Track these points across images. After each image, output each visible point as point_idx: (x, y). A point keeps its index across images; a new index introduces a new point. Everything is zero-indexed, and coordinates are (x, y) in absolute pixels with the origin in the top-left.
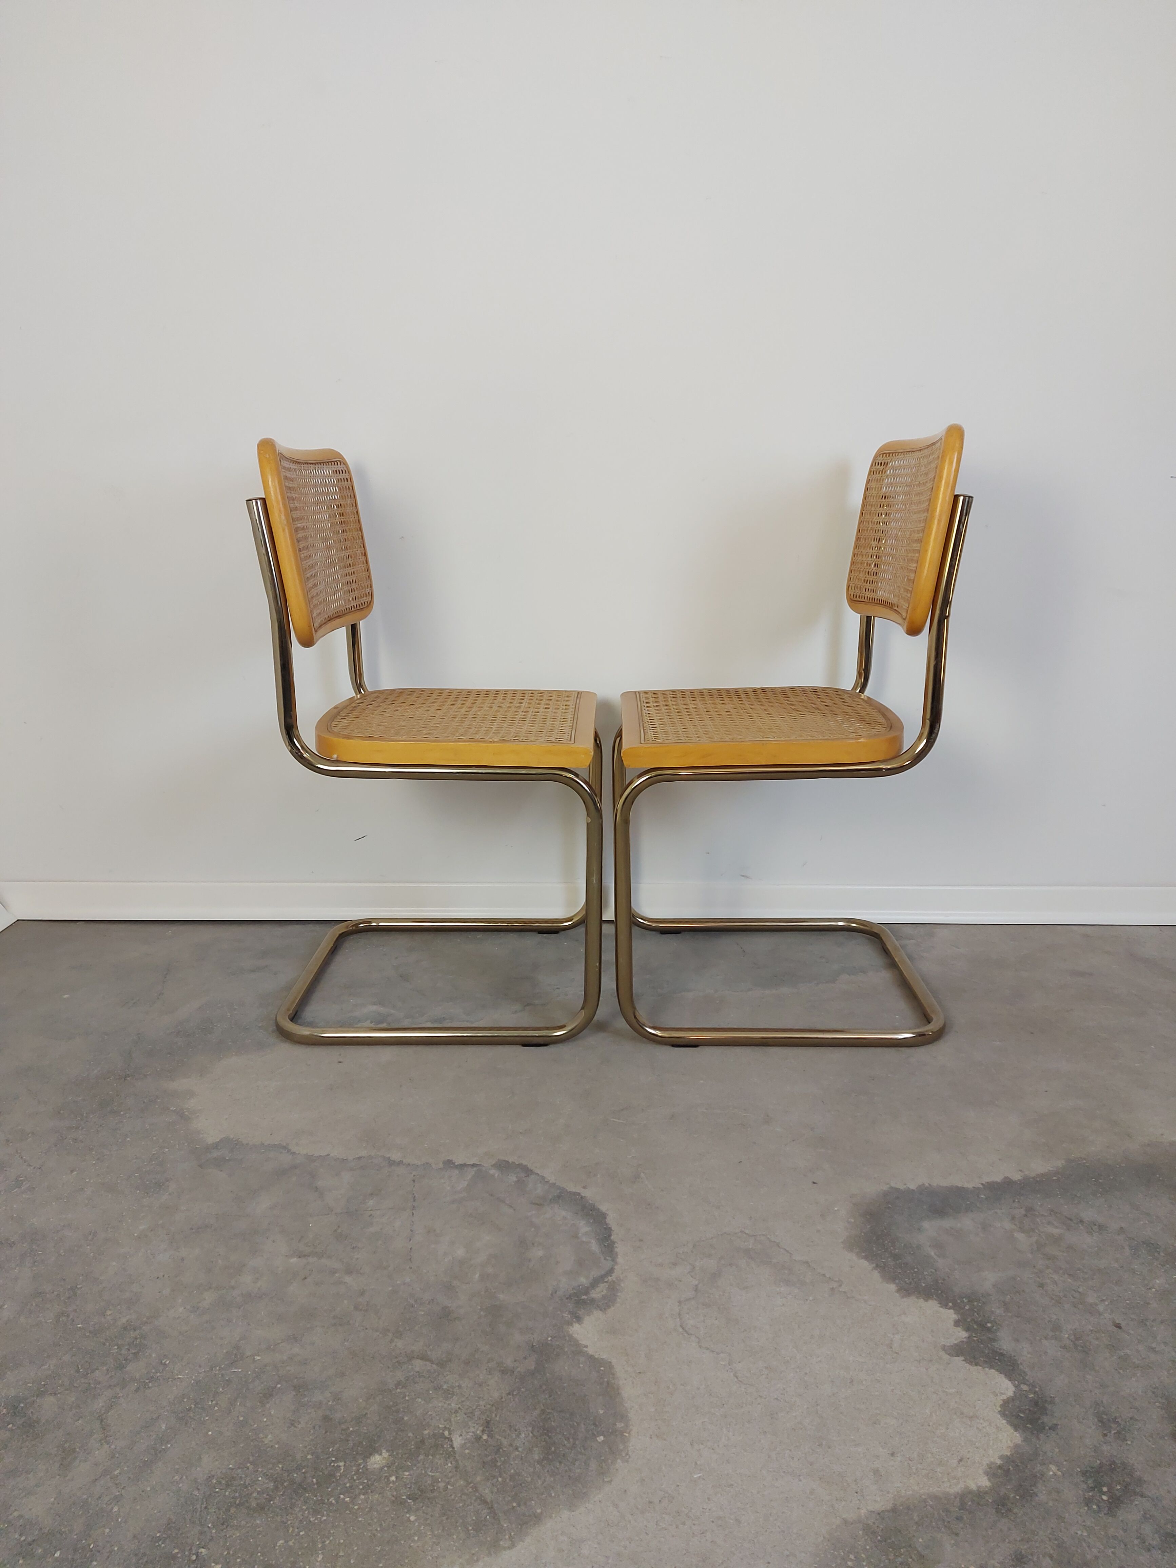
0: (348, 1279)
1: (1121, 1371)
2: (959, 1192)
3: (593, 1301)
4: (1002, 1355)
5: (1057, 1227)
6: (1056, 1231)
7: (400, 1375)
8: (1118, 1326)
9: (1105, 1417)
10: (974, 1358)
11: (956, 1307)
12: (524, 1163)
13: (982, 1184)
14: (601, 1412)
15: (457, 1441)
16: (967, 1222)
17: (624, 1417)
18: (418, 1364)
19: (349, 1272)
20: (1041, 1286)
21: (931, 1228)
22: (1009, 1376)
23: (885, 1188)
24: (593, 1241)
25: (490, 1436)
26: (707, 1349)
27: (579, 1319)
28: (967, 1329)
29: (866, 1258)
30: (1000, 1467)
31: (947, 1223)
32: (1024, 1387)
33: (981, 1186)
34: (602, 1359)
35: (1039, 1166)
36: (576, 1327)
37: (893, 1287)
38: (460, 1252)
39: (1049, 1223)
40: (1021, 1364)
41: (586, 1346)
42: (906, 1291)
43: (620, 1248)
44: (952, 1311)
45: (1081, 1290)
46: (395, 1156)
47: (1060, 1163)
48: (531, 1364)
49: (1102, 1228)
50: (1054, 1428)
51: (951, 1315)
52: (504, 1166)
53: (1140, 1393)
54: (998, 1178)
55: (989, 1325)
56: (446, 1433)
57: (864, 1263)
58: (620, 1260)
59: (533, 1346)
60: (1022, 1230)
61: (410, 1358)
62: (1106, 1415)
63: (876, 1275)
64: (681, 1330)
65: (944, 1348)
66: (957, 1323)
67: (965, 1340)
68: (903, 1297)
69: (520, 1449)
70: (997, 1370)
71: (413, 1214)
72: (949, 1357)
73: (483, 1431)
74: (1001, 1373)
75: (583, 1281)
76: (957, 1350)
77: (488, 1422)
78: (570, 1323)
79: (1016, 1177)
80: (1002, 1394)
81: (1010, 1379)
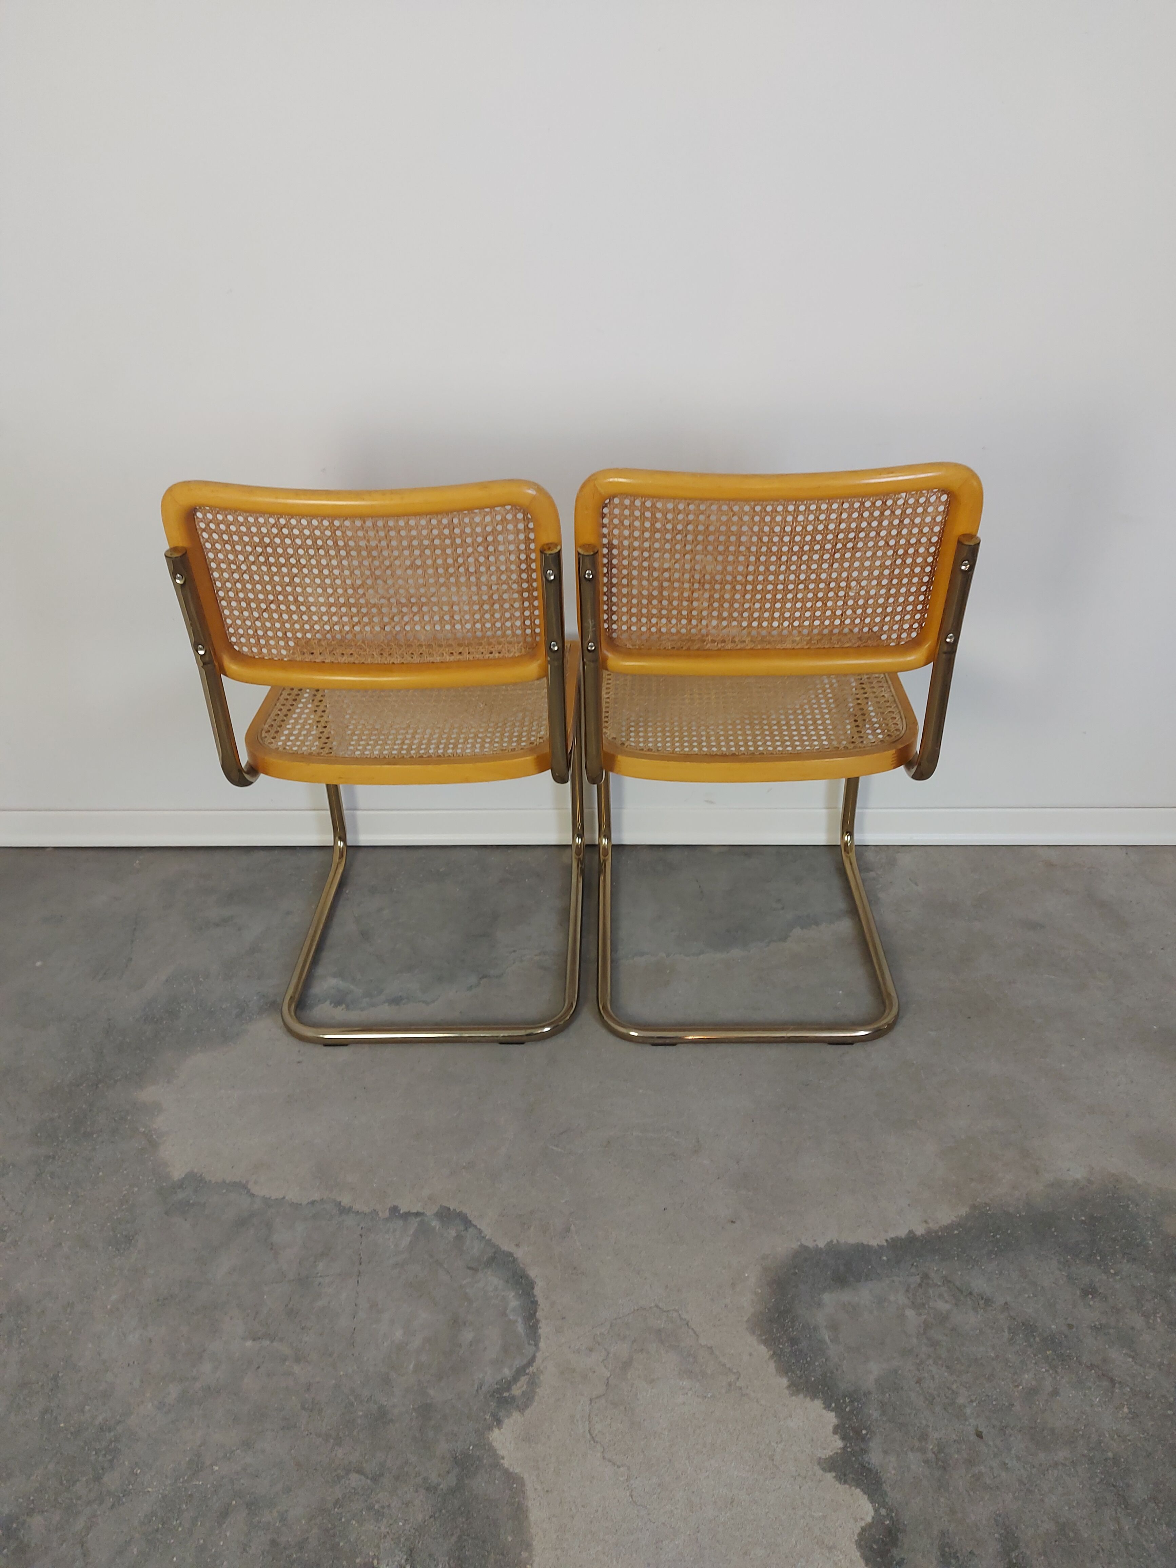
0: (296, 1369)
1: (972, 1493)
2: (862, 1251)
3: (513, 1398)
4: (870, 1470)
5: (947, 1302)
6: (944, 1307)
7: (338, 1492)
8: (979, 1435)
9: (947, 1549)
10: (845, 1475)
11: (838, 1408)
12: (465, 1210)
13: (887, 1240)
14: (510, 1539)
16: (864, 1295)
17: (528, 1546)
18: (355, 1479)
19: (298, 1360)
20: (918, 1382)
21: (830, 1302)
22: (872, 1497)
23: (795, 1245)
24: (520, 1320)
26: (610, 1461)
27: (499, 1423)
28: (843, 1438)
29: (765, 1342)
31: (846, 1296)
32: (883, 1512)
33: (886, 1244)
34: (516, 1474)
35: (944, 1215)
36: (496, 1432)
37: (784, 1382)
38: (399, 1334)
39: (941, 1296)
40: (884, 1482)
41: (503, 1458)
42: (796, 1387)
43: (544, 1329)
44: (833, 1414)
45: (954, 1387)
46: (346, 1200)
47: (964, 1211)
48: (452, 1480)
49: (988, 1302)
51: (831, 1418)
52: (446, 1215)
53: (984, 1522)
54: (902, 1233)
55: (864, 1432)
57: (763, 1349)
58: (542, 1344)
59: (456, 1457)
60: (913, 1305)
61: (348, 1471)
62: (949, 1548)
63: (772, 1366)
64: (588, 1437)
65: (819, 1461)
66: (835, 1430)
67: (839, 1451)
68: (792, 1395)
70: (862, 1490)
71: (358, 1282)
72: (821, 1472)
74: (865, 1494)
75: (507, 1372)
76: (831, 1464)
77: (411, 1550)
78: (490, 1428)
79: (920, 1230)
80: (862, 1519)
81: (872, 1501)
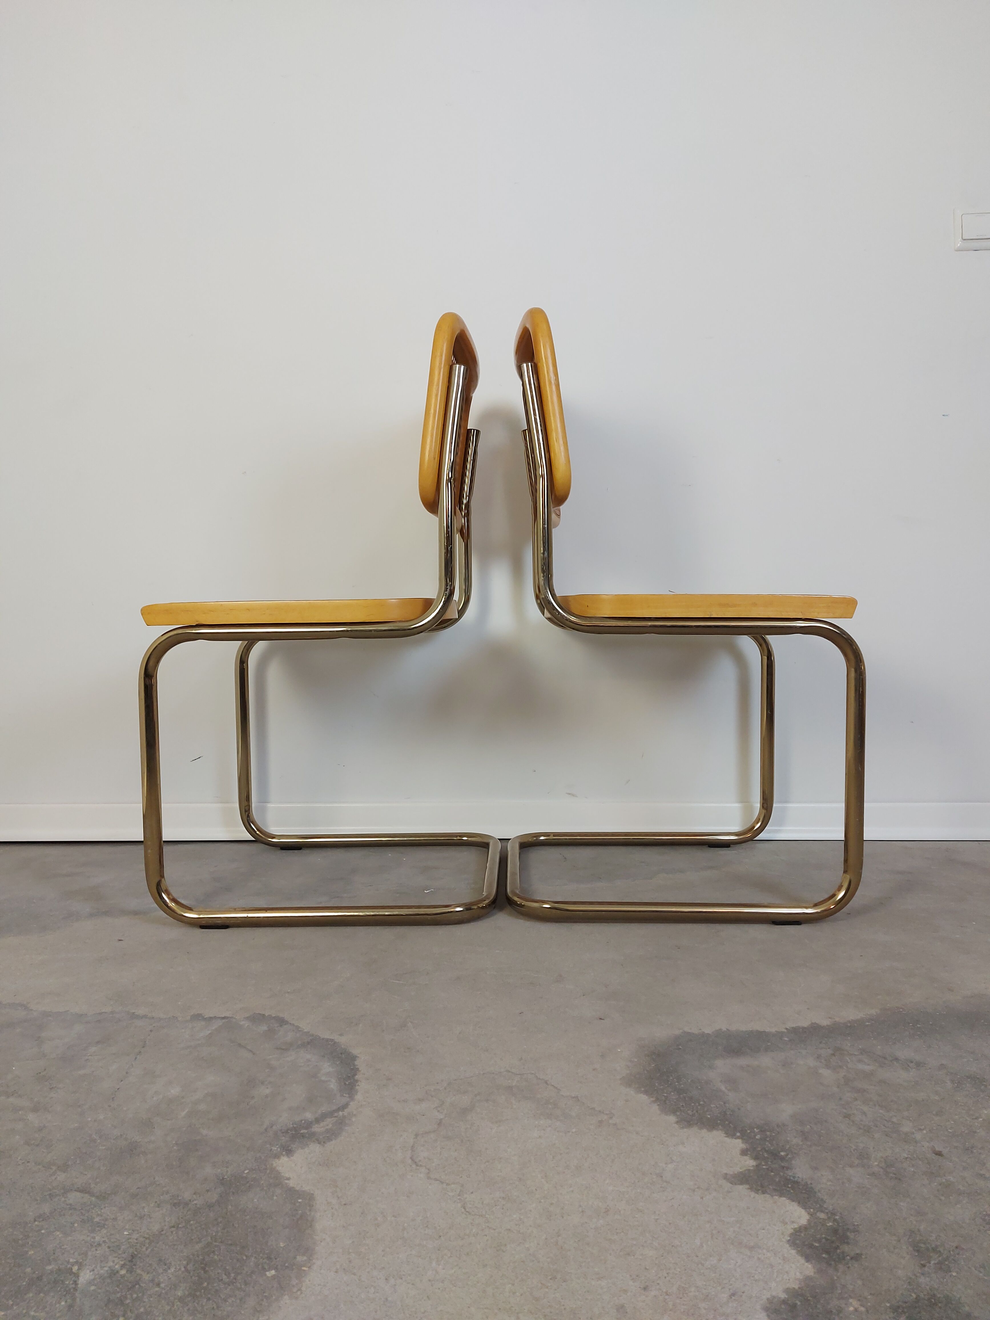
0: (31, 1117)
1: (943, 1198)
2: (761, 1036)
3: (314, 1134)
4: (797, 1182)
5: (868, 1065)
6: (867, 1068)
7: (46, 1208)
8: (939, 1154)
9: (922, 1245)
10: (762, 1186)
11: (744, 1135)
12: (281, 1015)
13: (786, 1029)
14: (282, 1245)
15: (85, 1276)
16: (765, 1060)
17: (309, 1252)
18: (74, 1198)
19: (35, 1110)
20: (847, 1116)
21: (723, 1065)
22: (803, 1204)
23: (677, 1032)
24: (333, 1080)
25: (130, 1271)
26: (436, 1180)
27: (289, 1152)
28: (756, 1158)
29: (646, 1092)
30: (784, 1302)
31: (742, 1061)
32: (822, 1216)
33: (785, 1031)
34: (304, 1191)
35: (850, 1014)
36: (284, 1159)
37: (672, 1119)
38: (175, 1091)
39: (860, 1061)
40: (819, 1191)
41: (288, 1179)
42: (687, 1122)
43: (362, 1086)
44: (739, 1141)
45: (895, 1120)
46: (140, 1011)
47: (874, 1012)
48: (214, 1197)
49: (919, 1065)
50: (857, 1258)
51: (738, 1144)
52: (257, 1018)
53: (967, 1221)
54: (806, 1024)
55: (782, 1154)
56: (75, 1268)
57: (643, 1097)
58: (359, 1097)
59: (223, 1179)
60: (828, 1066)
61: (66, 1191)
62: (924, 1243)
63: (655, 1107)
64: (410, 1161)
65: (725, 1177)
66: (744, 1153)
67: (752, 1168)
68: (683, 1128)
69: (162, 1285)
70: (789, 1198)
71: (136, 1058)
72: (729, 1185)
73: (123, 1266)
74: (793, 1201)
75: (309, 1116)
76: (742, 1178)
77: (133, 1256)
78: (277, 1156)
79: (825, 1022)
80: (793, 1222)
81: (805, 1207)
